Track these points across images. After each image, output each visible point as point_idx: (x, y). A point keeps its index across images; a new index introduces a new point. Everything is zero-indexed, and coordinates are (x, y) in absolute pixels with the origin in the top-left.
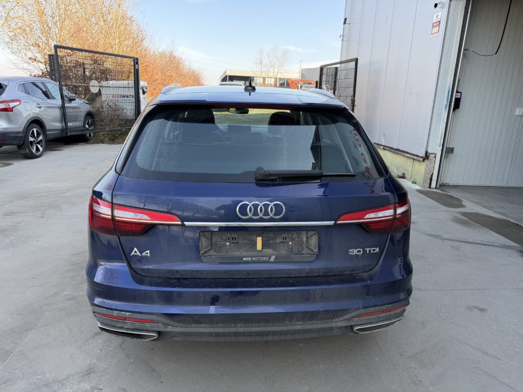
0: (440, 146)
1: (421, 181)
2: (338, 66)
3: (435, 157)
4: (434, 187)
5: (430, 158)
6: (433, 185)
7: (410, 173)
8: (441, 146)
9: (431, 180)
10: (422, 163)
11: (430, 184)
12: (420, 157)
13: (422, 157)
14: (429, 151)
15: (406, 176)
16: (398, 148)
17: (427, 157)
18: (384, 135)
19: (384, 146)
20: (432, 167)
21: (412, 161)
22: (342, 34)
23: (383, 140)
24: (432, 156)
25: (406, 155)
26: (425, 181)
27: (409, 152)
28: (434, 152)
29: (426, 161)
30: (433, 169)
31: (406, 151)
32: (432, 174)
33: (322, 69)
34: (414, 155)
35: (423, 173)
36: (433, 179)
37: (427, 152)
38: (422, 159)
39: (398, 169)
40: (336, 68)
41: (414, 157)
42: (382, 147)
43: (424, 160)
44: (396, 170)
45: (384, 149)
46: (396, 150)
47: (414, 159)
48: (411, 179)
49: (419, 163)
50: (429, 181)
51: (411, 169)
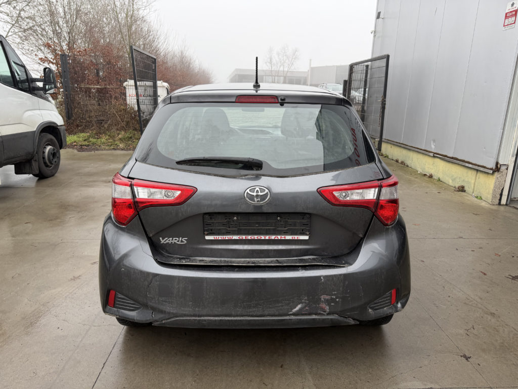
0: (513, 156)
1: (490, 197)
2: (369, 63)
3: (507, 169)
4: (505, 204)
5: (501, 170)
6: (504, 201)
7: (473, 186)
8: (515, 156)
9: (501, 195)
10: (491, 176)
11: (500, 200)
12: (488, 169)
13: (491, 169)
14: (501, 162)
15: (466, 188)
16: (454, 156)
17: (497, 169)
18: (434, 141)
19: (435, 153)
20: (503, 180)
21: (474, 172)
22: (373, 29)
23: (433, 146)
24: (503, 168)
25: (467, 165)
26: (494, 197)
27: (471, 161)
28: (505, 164)
29: (496, 174)
30: (503, 183)
31: (466, 160)
32: (503, 189)
33: (352, 67)
34: (479, 166)
35: (492, 187)
36: (503, 194)
37: (497, 163)
38: (491, 172)
39: (453, 180)
40: (367, 66)
41: (478, 169)
42: (432, 154)
43: (493, 173)
44: (451, 181)
45: (434, 157)
46: (452, 158)
47: (477, 170)
48: (473, 192)
49: (486, 175)
50: (498, 196)
51: (473, 181)
